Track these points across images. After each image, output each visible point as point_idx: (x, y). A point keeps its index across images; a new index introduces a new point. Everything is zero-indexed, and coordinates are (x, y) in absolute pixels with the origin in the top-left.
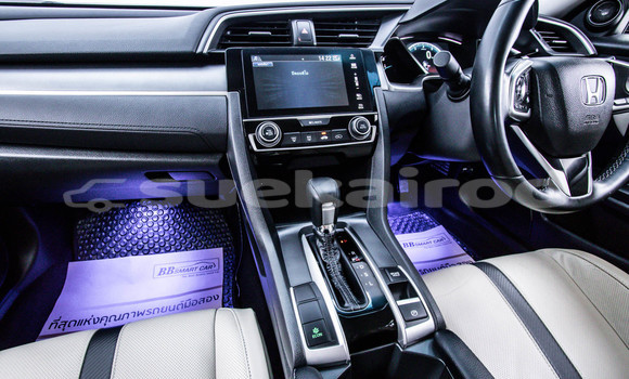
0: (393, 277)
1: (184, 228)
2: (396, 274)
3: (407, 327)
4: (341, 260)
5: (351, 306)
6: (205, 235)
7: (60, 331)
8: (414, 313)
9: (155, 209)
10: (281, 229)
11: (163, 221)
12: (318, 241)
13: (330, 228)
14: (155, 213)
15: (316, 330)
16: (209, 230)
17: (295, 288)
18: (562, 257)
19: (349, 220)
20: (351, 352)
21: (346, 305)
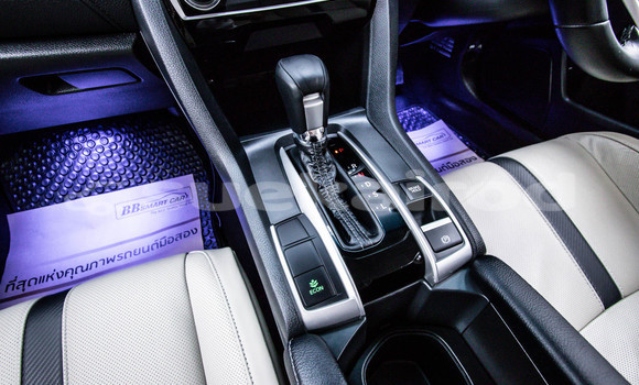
0: (413, 194)
1: (140, 156)
2: (416, 189)
3: (438, 259)
4: (339, 178)
5: (359, 241)
6: (168, 162)
7: (20, 292)
8: (446, 240)
9: (96, 138)
10: (248, 144)
11: (111, 151)
12: (303, 156)
13: (318, 133)
14: (98, 142)
15: (314, 284)
16: (171, 155)
17: (277, 225)
18: (591, 141)
19: (342, 121)
20: (364, 300)
21: (352, 241)
